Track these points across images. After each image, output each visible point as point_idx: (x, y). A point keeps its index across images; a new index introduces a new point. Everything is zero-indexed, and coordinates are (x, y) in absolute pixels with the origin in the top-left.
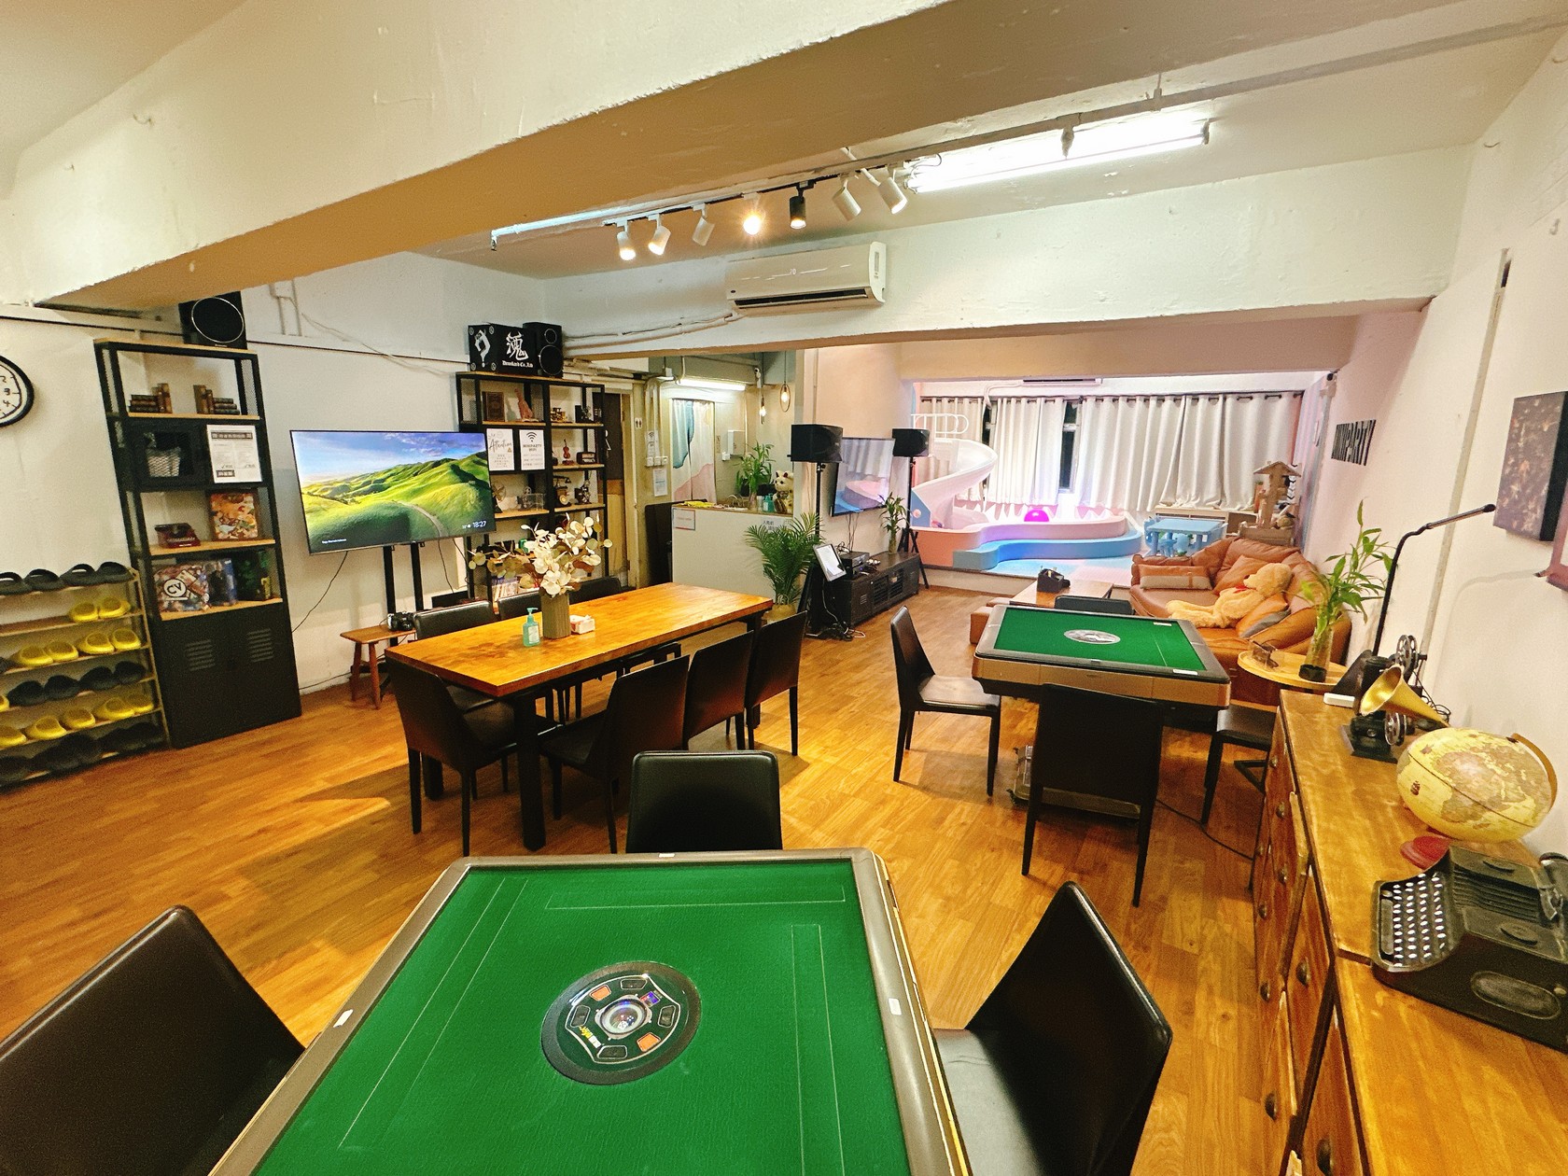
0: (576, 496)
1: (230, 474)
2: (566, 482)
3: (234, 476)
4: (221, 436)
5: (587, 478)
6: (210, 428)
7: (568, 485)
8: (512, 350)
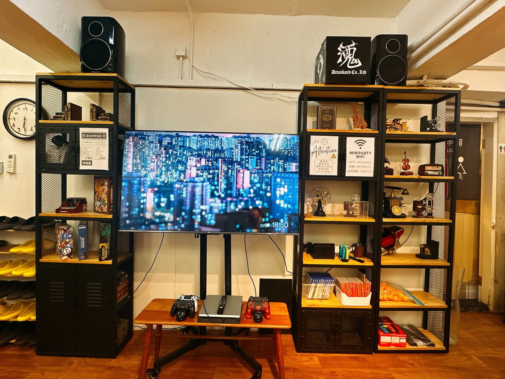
0: (415, 208)
1: (90, 163)
2: (403, 194)
3: (91, 165)
4: (87, 136)
5: (431, 191)
6: (82, 130)
7: (403, 196)
8: (343, 59)
